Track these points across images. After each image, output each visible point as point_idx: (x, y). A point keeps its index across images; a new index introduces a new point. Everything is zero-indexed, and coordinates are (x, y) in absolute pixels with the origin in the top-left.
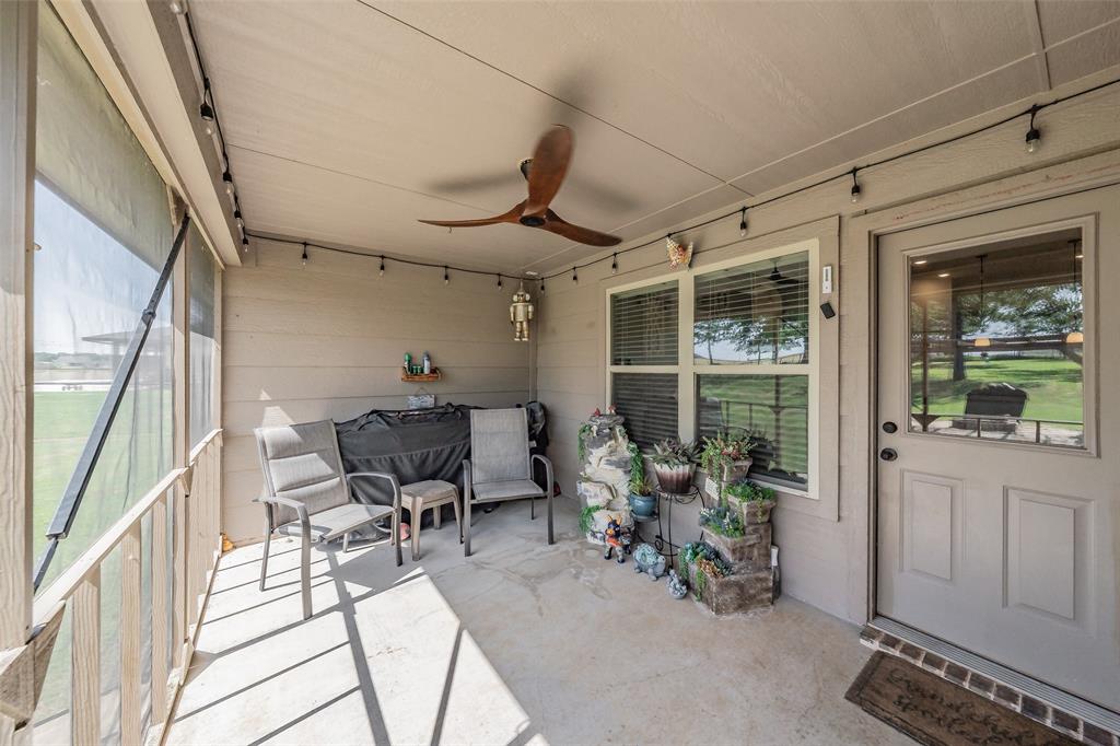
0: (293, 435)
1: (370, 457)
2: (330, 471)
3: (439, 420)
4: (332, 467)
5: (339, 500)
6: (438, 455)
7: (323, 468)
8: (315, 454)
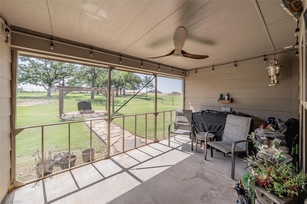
0: (182, 112)
1: (198, 121)
2: (188, 122)
3: (217, 116)
4: (189, 121)
5: (188, 129)
6: (215, 127)
7: (186, 120)
8: (185, 117)
